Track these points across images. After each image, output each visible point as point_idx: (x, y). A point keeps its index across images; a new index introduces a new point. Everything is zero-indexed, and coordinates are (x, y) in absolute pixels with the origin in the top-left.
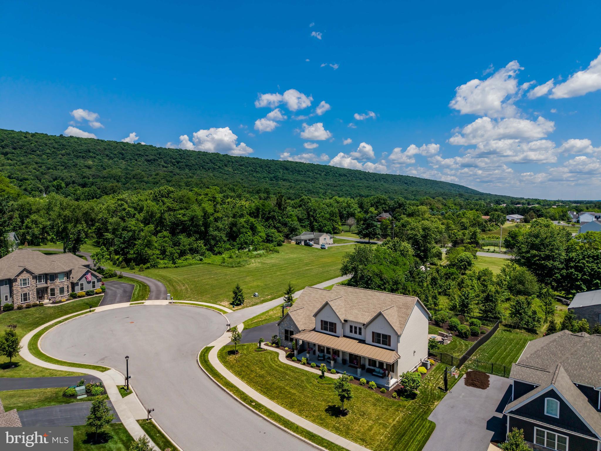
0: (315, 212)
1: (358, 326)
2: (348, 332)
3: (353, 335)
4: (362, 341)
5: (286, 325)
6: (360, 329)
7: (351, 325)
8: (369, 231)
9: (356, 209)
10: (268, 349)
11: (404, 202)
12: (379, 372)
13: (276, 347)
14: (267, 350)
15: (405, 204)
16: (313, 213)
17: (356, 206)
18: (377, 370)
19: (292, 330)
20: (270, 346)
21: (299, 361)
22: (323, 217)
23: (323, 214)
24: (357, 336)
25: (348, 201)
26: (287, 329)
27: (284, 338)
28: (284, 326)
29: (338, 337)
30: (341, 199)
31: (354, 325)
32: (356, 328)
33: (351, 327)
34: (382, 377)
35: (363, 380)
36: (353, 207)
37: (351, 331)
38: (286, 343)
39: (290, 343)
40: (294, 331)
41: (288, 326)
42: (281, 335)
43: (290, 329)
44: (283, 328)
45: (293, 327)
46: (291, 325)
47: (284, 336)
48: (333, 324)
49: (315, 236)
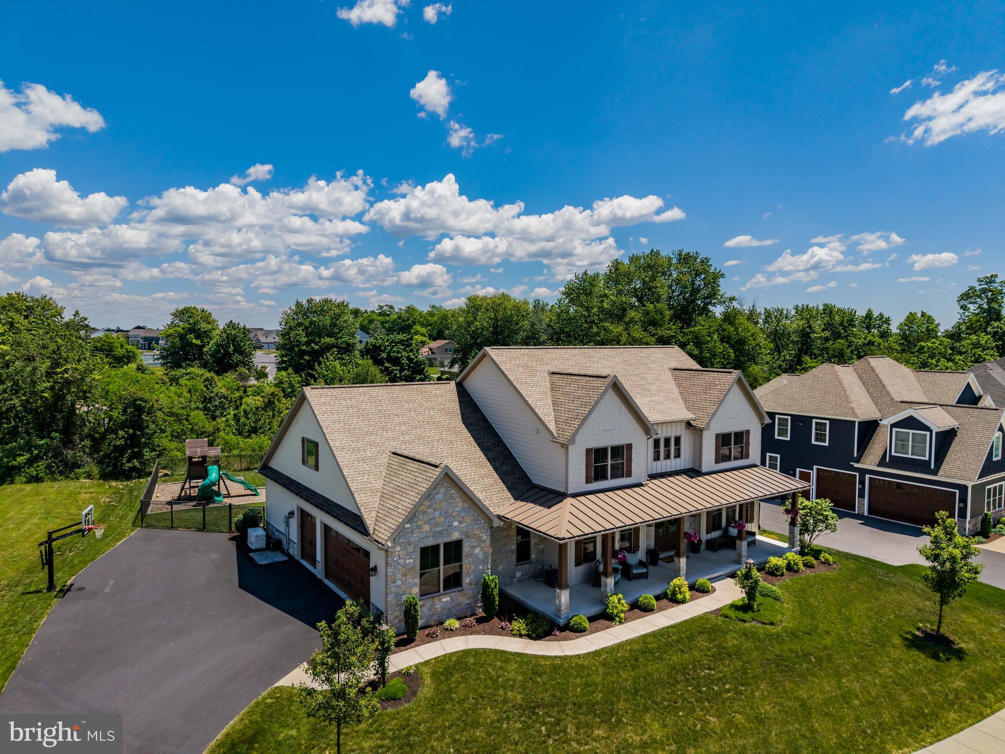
1: (672, 433)
3: (665, 465)
4: (693, 472)
5: (426, 528)
6: (678, 440)
7: (656, 437)
13: (403, 645)
19: (456, 536)
24: (673, 464)
26: (430, 542)
27: (416, 590)
28: (415, 538)
29: (639, 485)
31: (662, 435)
32: (667, 442)
33: (657, 444)
37: (657, 456)
38: (429, 604)
39: (444, 600)
40: (467, 537)
41: (439, 529)
42: (399, 583)
43: (447, 539)
44: (411, 549)
45: (461, 522)
46: (454, 517)
47: (418, 580)
48: (621, 448)
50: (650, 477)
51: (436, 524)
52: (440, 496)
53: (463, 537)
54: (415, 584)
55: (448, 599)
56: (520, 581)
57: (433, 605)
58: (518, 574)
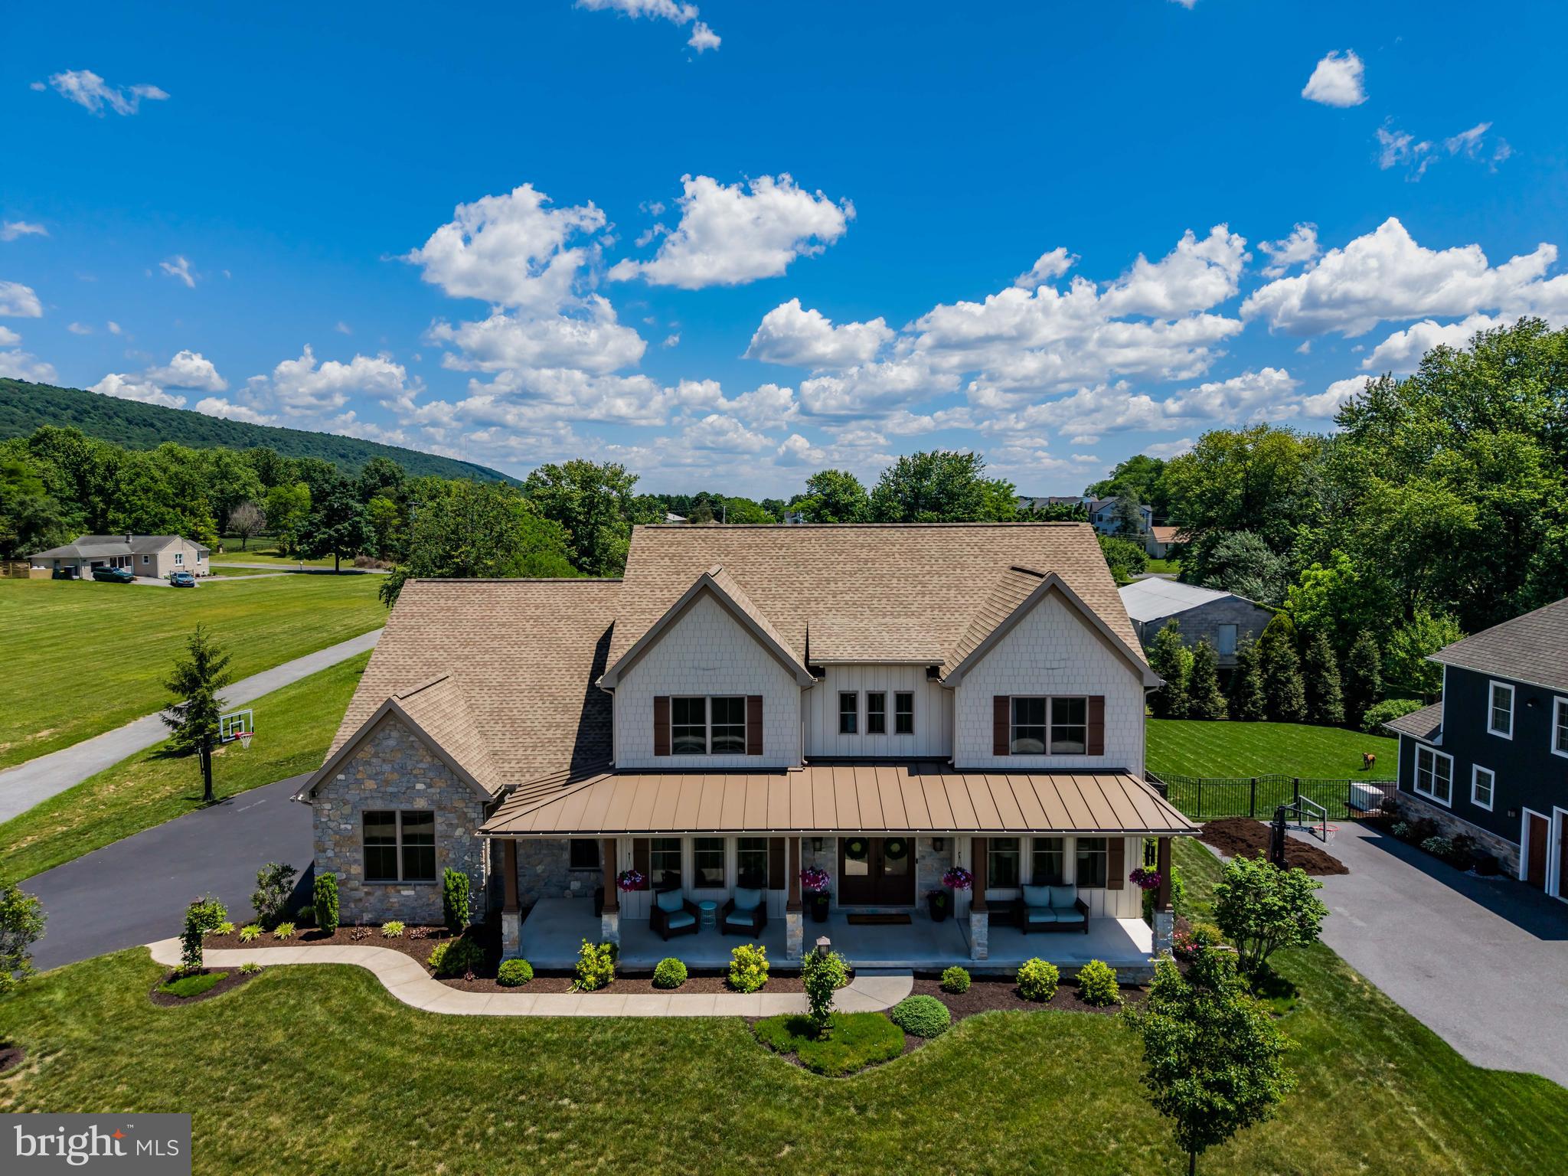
0: (112, 474)
1: (890, 686)
2: (828, 736)
3: (862, 742)
4: (940, 765)
5: (371, 784)
6: (905, 701)
7: (846, 688)
8: (337, 531)
9: (250, 485)
10: (262, 963)
11: (396, 471)
12: (1051, 908)
13: (309, 939)
14: (253, 971)
15: (398, 475)
16: (105, 479)
17: (252, 474)
18: (1038, 896)
19: (420, 804)
20: (254, 943)
21: (565, 975)
22: (146, 491)
23: (143, 480)
24: (890, 742)
25: (220, 458)
26: (378, 805)
27: (358, 870)
28: (353, 795)
29: (782, 771)
30: (190, 453)
31: (862, 686)
32: (876, 701)
33: (848, 701)
34: (1082, 928)
35: (1035, 968)
36: (238, 478)
37: (847, 725)
38: (379, 893)
39: (405, 893)
40: (440, 808)
41: (390, 789)
42: (330, 853)
43: (407, 807)
44: (347, 810)
45: (430, 786)
46: (415, 776)
47: (360, 856)
48: (737, 702)
49: (132, 549)
50: (813, 761)
51: (387, 783)
52: (392, 743)
53: (432, 808)
54: (356, 861)
55: (412, 893)
56: (576, 895)
57: (386, 896)
58: (575, 885)
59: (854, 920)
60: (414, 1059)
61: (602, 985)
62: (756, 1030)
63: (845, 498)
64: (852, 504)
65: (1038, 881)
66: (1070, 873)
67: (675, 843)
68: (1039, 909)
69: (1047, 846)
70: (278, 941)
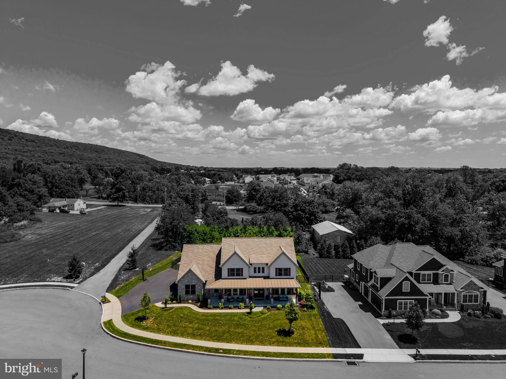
1: (261, 267)
2: (252, 274)
3: (257, 274)
4: (267, 277)
5: (187, 281)
6: (263, 268)
10: (174, 306)
11: (125, 168)
12: (283, 298)
13: (178, 303)
15: (126, 170)
16: (52, 179)
18: (281, 296)
19: (194, 283)
20: (171, 303)
21: (217, 307)
22: (64, 183)
24: (261, 274)
26: (187, 284)
27: (184, 293)
28: (184, 282)
29: (246, 279)
31: (257, 266)
32: (259, 268)
33: (255, 268)
34: (287, 300)
35: (279, 306)
36: (82, 173)
37: (255, 272)
38: (187, 296)
39: (191, 296)
40: (196, 284)
42: (180, 291)
43: (191, 284)
44: (183, 284)
45: (195, 281)
46: (193, 279)
47: (185, 291)
48: (239, 269)
49: (67, 202)
50: (250, 277)
51: (189, 280)
52: (190, 275)
56: (215, 296)
57: (189, 297)
58: (215, 295)
59: (256, 300)
60: (201, 317)
61: (222, 309)
62: (243, 314)
63: (258, 188)
64: (260, 189)
65: (282, 294)
66: (286, 293)
67: (231, 289)
68: (281, 298)
69: (283, 290)
70: (174, 303)
